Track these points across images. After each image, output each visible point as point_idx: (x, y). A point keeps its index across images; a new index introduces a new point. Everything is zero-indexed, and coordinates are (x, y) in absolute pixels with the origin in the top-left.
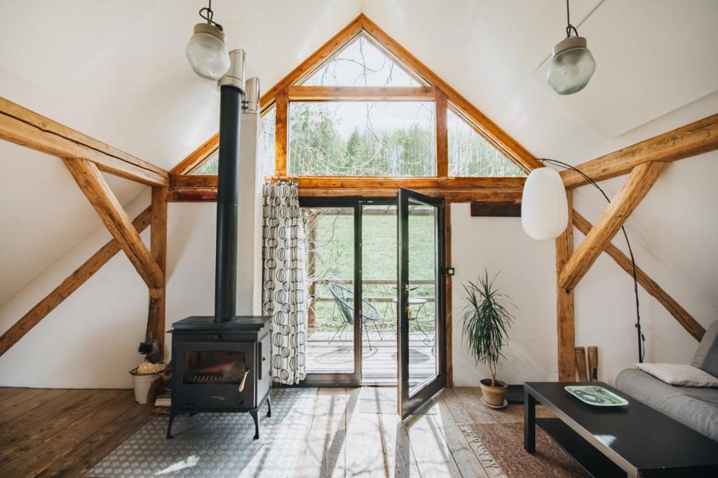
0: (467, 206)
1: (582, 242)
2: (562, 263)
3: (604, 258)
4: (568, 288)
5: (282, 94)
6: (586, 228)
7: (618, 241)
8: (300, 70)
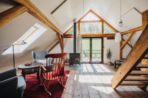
0: (106, 38)
1: (124, 43)
2: (121, 46)
3: (127, 45)
4: (121, 50)
5: (79, 22)
6: (124, 40)
7: (129, 42)
8: (82, 18)
